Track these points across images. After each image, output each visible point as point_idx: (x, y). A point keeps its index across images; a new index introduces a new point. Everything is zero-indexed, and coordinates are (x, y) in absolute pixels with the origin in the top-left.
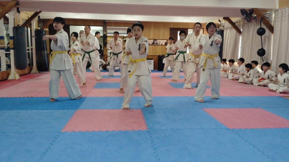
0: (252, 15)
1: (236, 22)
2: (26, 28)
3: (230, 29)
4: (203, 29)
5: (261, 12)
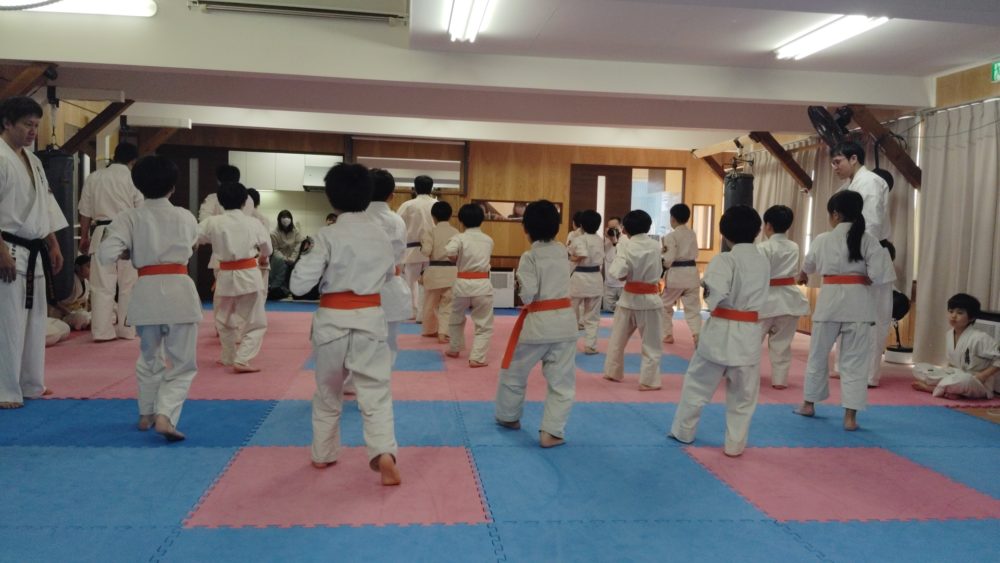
0: (847, 127)
1: (795, 150)
2: (76, 156)
3: (775, 171)
4: (684, 170)
5: (878, 118)
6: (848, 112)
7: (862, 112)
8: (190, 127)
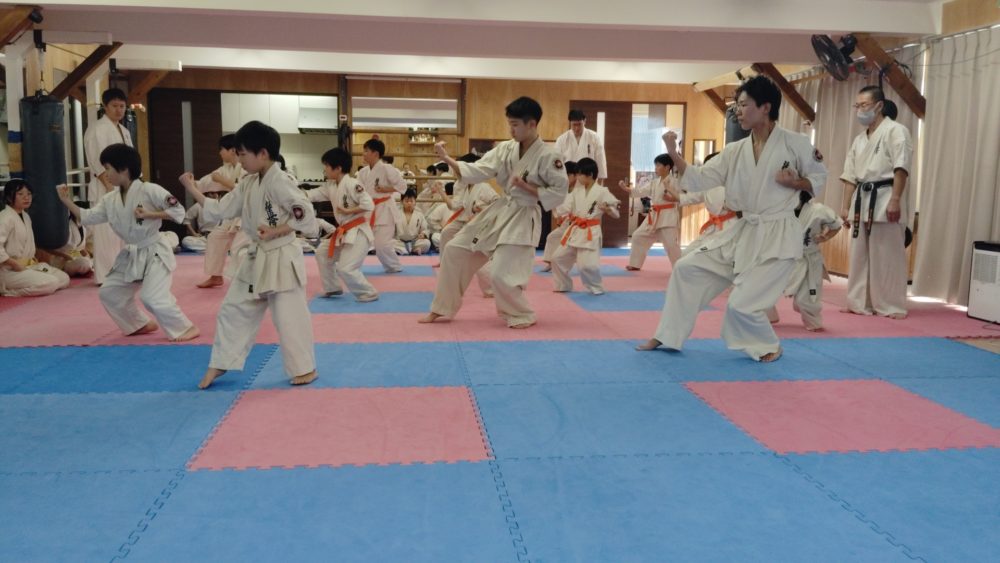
0: (852, 56)
1: (797, 81)
2: (66, 102)
4: (685, 104)
5: (883, 47)
6: (852, 41)
7: (867, 39)
8: (181, 69)
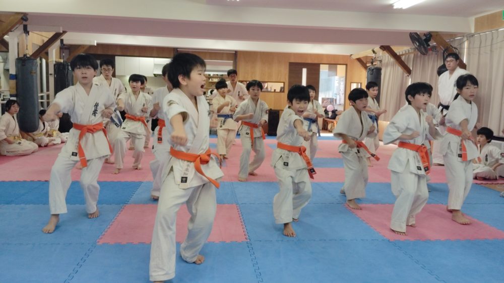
0: (429, 43)
1: (403, 55)
2: (38, 60)
3: (393, 65)
4: (346, 65)
5: (445, 39)
7: (437, 35)
8: (96, 45)
